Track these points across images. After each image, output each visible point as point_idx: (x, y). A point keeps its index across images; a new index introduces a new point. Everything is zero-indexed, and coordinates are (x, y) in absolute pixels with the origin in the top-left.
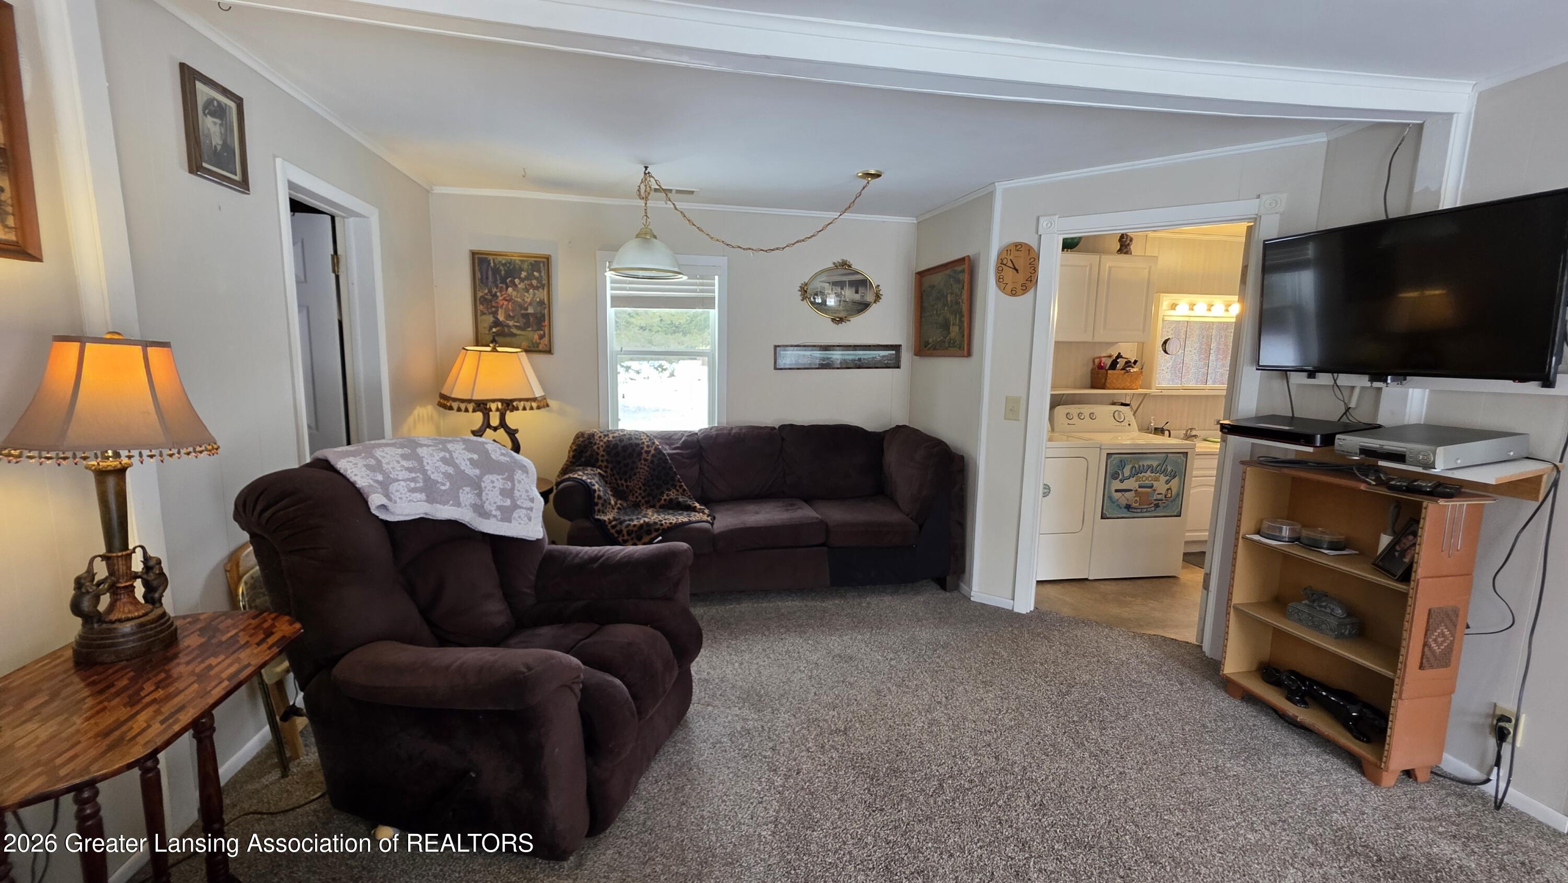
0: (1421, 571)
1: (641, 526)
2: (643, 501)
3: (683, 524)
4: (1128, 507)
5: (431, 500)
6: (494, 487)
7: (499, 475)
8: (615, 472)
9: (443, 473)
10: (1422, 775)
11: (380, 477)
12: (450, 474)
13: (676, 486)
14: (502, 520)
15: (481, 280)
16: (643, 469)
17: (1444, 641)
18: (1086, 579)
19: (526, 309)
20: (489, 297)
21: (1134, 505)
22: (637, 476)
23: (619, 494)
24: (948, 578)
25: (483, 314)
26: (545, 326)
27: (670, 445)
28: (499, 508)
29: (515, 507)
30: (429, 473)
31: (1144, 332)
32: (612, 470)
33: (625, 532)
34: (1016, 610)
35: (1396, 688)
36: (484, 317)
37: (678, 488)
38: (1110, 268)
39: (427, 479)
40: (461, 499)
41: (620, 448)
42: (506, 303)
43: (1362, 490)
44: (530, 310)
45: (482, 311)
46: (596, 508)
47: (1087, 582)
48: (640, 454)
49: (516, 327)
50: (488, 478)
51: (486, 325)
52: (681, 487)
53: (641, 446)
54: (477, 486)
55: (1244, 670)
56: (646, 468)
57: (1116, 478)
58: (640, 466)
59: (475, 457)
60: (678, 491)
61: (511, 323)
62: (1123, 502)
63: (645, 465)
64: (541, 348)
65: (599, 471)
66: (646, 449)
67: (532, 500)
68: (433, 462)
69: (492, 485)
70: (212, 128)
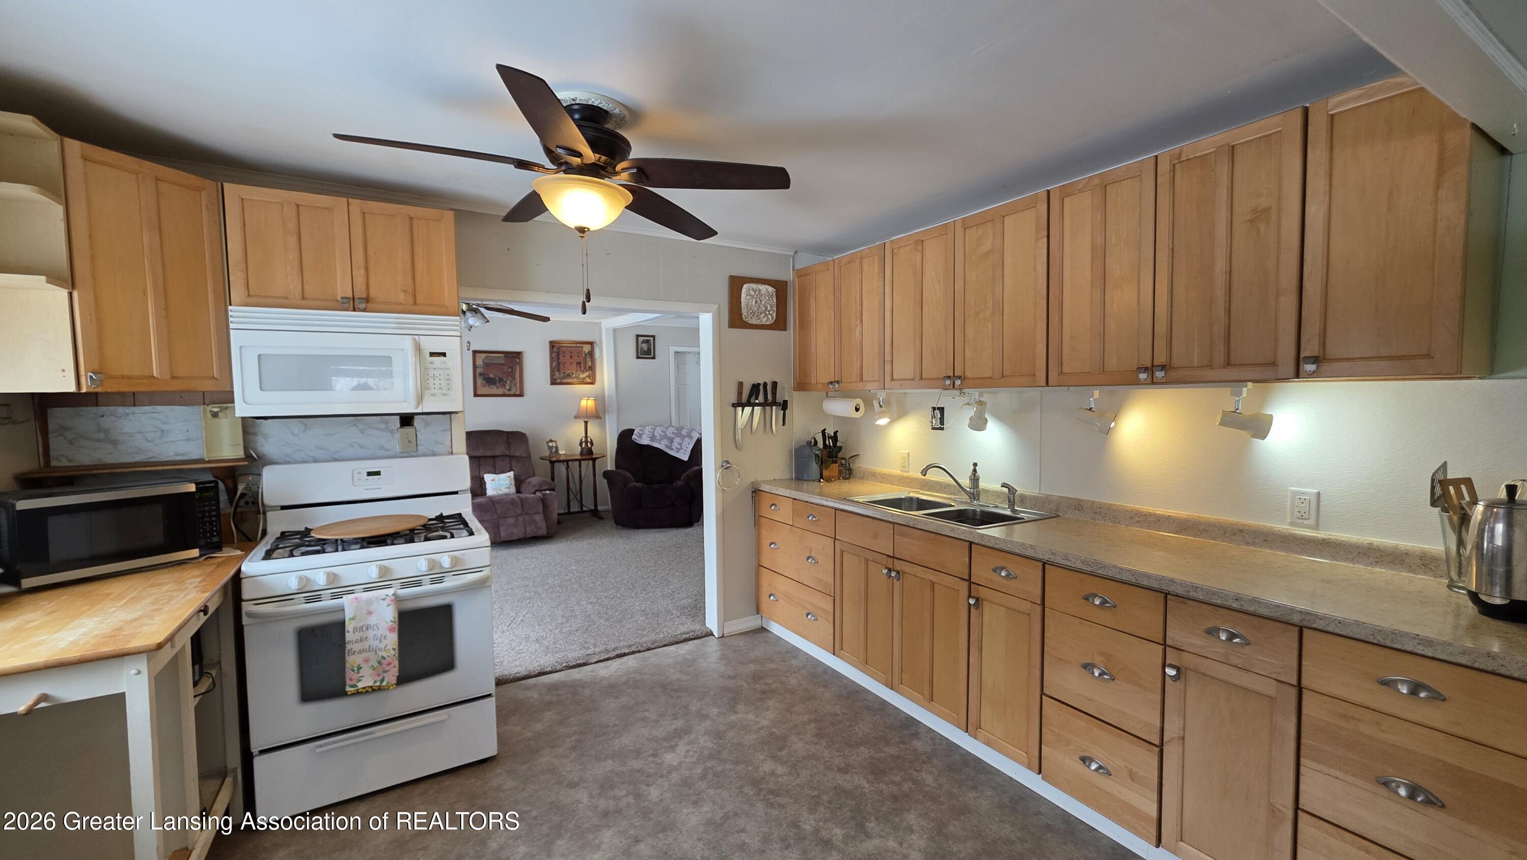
5: (651, 440)
7: (681, 438)
9: (660, 435)
11: (641, 432)
12: (662, 435)
14: (677, 452)
28: (676, 448)
29: (681, 448)
30: (655, 434)
39: (653, 435)
54: (671, 440)
67: (687, 448)
68: (658, 432)
69: (677, 440)
70: (645, 347)
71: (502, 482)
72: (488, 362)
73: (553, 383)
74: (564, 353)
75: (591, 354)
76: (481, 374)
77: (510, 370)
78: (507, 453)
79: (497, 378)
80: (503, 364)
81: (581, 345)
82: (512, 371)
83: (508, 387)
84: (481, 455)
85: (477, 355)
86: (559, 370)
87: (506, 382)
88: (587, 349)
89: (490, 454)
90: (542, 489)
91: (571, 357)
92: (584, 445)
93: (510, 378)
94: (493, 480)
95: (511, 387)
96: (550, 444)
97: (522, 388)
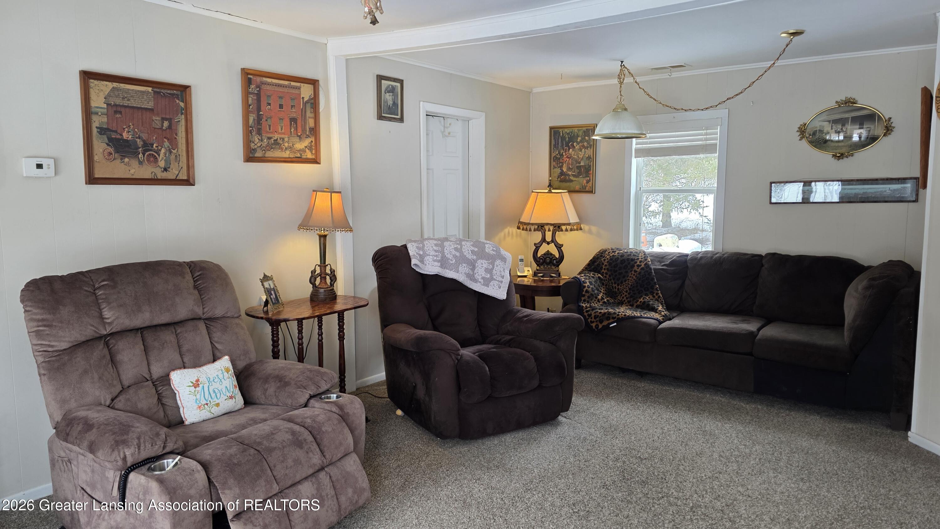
1: (605, 313)
2: (626, 301)
3: (635, 317)
5: (441, 266)
6: (482, 267)
7: (486, 260)
8: (611, 278)
9: (453, 255)
11: (421, 253)
12: (457, 256)
13: (654, 293)
14: (483, 285)
15: (555, 145)
16: (632, 278)
19: (580, 163)
20: (558, 156)
22: (627, 282)
23: (610, 293)
24: (891, 415)
25: (555, 167)
26: (591, 173)
27: (660, 262)
28: (483, 278)
29: (492, 279)
30: (446, 254)
32: (610, 276)
33: (593, 316)
36: (556, 170)
37: (655, 295)
39: (443, 256)
40: (460, 268)
41: (619, 261)
42: (568, 159)
44: (582, 164)
45: (554, 166)
46: (583, 298)
48: (633, 266)
49: (574, 176)
50: (480, 262)
51: (556, 175)
52: (657, 294)
53: (636, 261)
54: (472, 265)
56: (634, 277)
58: (630, 275)
59: (476, 249)
60: (654, 297)
61: (570, 173)
63: (634, 275)
64: (587, 189)
65: (599, 275)
66: (638, 263)
67: (503, 277)
68: (449, 249)
69: (482, 266)
70: (388, 98)
71: (216, 385)
72: (119, 101)
73: (250, 157)
74: (269, 96)
75: (314, 103)
76: (102, 131)
77: (166, 124)
78: (199, 311)
79: (139, 143)
80: (151, 110)
81: (298, 84)
82: (170, 127)
83: (162, 164)
84: (147, 324)
85: (93, 83)
86: (259, 132)
87: (158, 153)
88: (306, 92)
89: (164, 318)
90: (321, 390)
91: (281, 106)
92: (318, 280)
93: (167, 144)
94: (196, 384)
95: (168, 162)
96: (266, 285)
97: (190, 167)
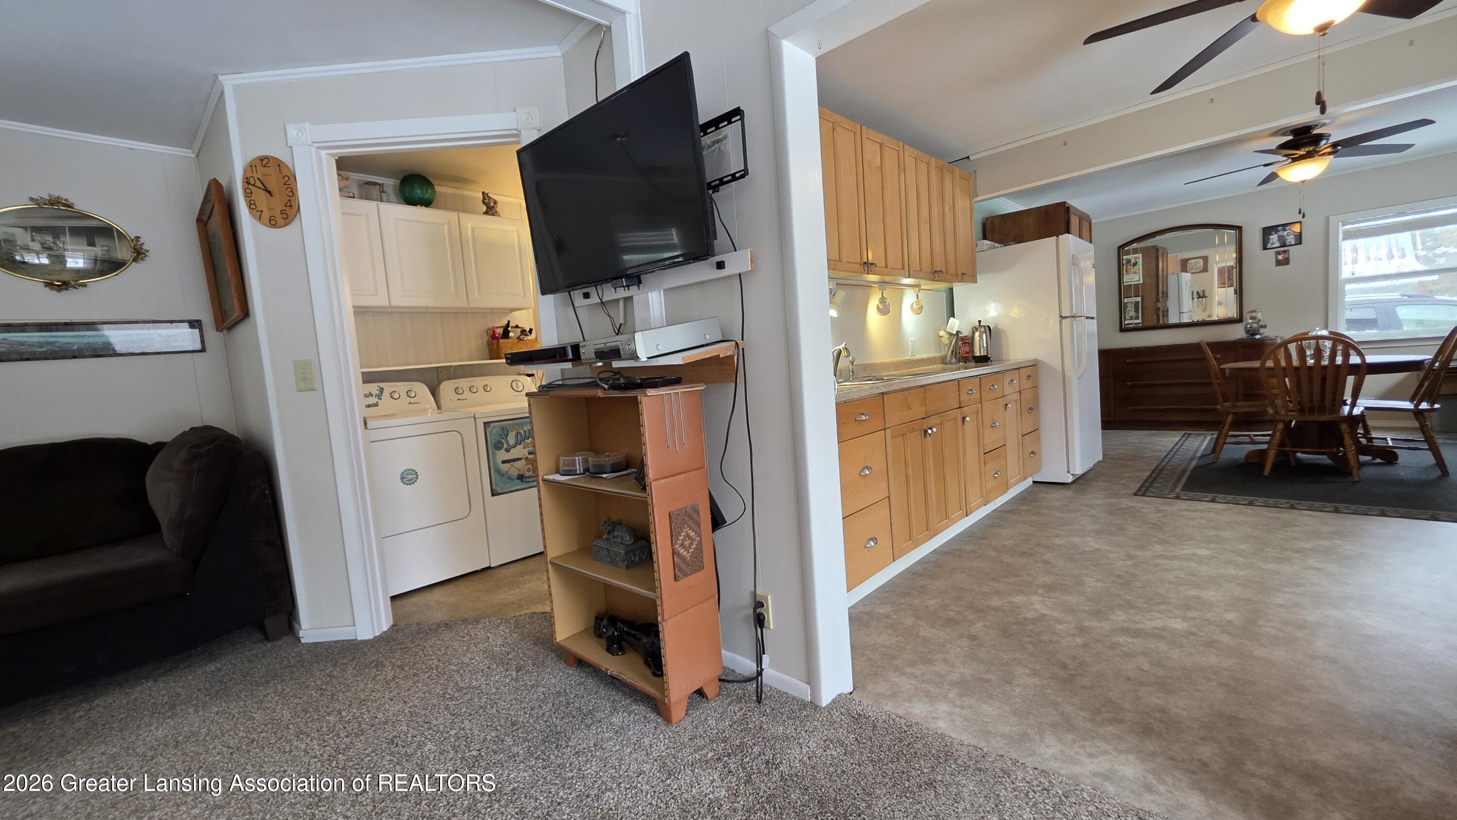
0: (651, 472)
4: (521, 477)
10: (709, 691)
17: (692, 544)
18: (489, 568)
21: (527, 474)
24: (266, 622)
31: (525, 297)
34: (359, 638)
35: (659, 609)
38: (473, 229)
43: (599, 398)
47: (489, 571)
55: (582, 629)
57: (500, 449)
62: (514, 472)
